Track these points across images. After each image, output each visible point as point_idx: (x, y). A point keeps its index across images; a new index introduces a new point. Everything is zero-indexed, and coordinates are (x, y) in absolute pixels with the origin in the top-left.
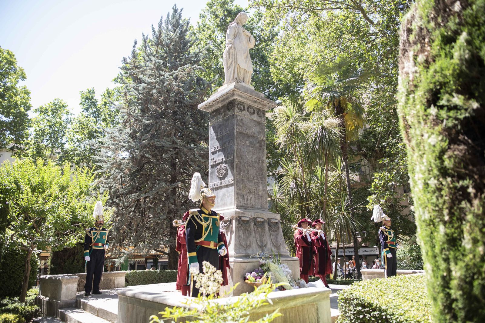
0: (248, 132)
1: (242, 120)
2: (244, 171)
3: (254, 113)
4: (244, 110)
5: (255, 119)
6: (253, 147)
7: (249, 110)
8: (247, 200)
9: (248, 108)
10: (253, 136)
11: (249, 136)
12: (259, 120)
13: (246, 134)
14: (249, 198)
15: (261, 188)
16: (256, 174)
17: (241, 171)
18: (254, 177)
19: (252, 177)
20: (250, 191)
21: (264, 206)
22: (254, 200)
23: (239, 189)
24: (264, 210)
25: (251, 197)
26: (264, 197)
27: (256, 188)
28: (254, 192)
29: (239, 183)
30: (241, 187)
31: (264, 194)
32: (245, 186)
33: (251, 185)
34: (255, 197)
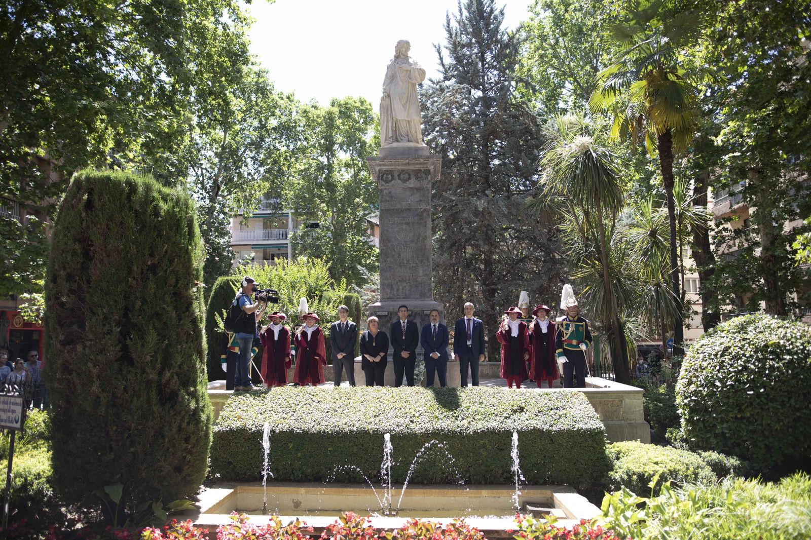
0: (398, 206)
1: (390, 193)
2: (393, 256)
3: (410, 178)
4: (393, 179)
5: (412, 186)
6: (408, 224)
7: (402, 176)
8: (398, 290)
9: (399, 176)
10: (409, 209)
11: (400, 211)
12: (419, 185)
13: (397, 210)
14: (401, 287)
15: (421, 272)
16: (413, 257)
17: (388, 257)
18: (408, 261)
19: (405, 262)
20: (403, 279)
21: (425, 294)
22: (409, 289)
23: (385, 278)
24: (425, 300)
25: (404, 286)
26: (426, 284)
27: (411, 274)
28: (409, 280)
29: (386, 271)
30: (389, 276)
31: (425, 280)
32: (393, 274)
33: (404, 272)
34: (410, 286)
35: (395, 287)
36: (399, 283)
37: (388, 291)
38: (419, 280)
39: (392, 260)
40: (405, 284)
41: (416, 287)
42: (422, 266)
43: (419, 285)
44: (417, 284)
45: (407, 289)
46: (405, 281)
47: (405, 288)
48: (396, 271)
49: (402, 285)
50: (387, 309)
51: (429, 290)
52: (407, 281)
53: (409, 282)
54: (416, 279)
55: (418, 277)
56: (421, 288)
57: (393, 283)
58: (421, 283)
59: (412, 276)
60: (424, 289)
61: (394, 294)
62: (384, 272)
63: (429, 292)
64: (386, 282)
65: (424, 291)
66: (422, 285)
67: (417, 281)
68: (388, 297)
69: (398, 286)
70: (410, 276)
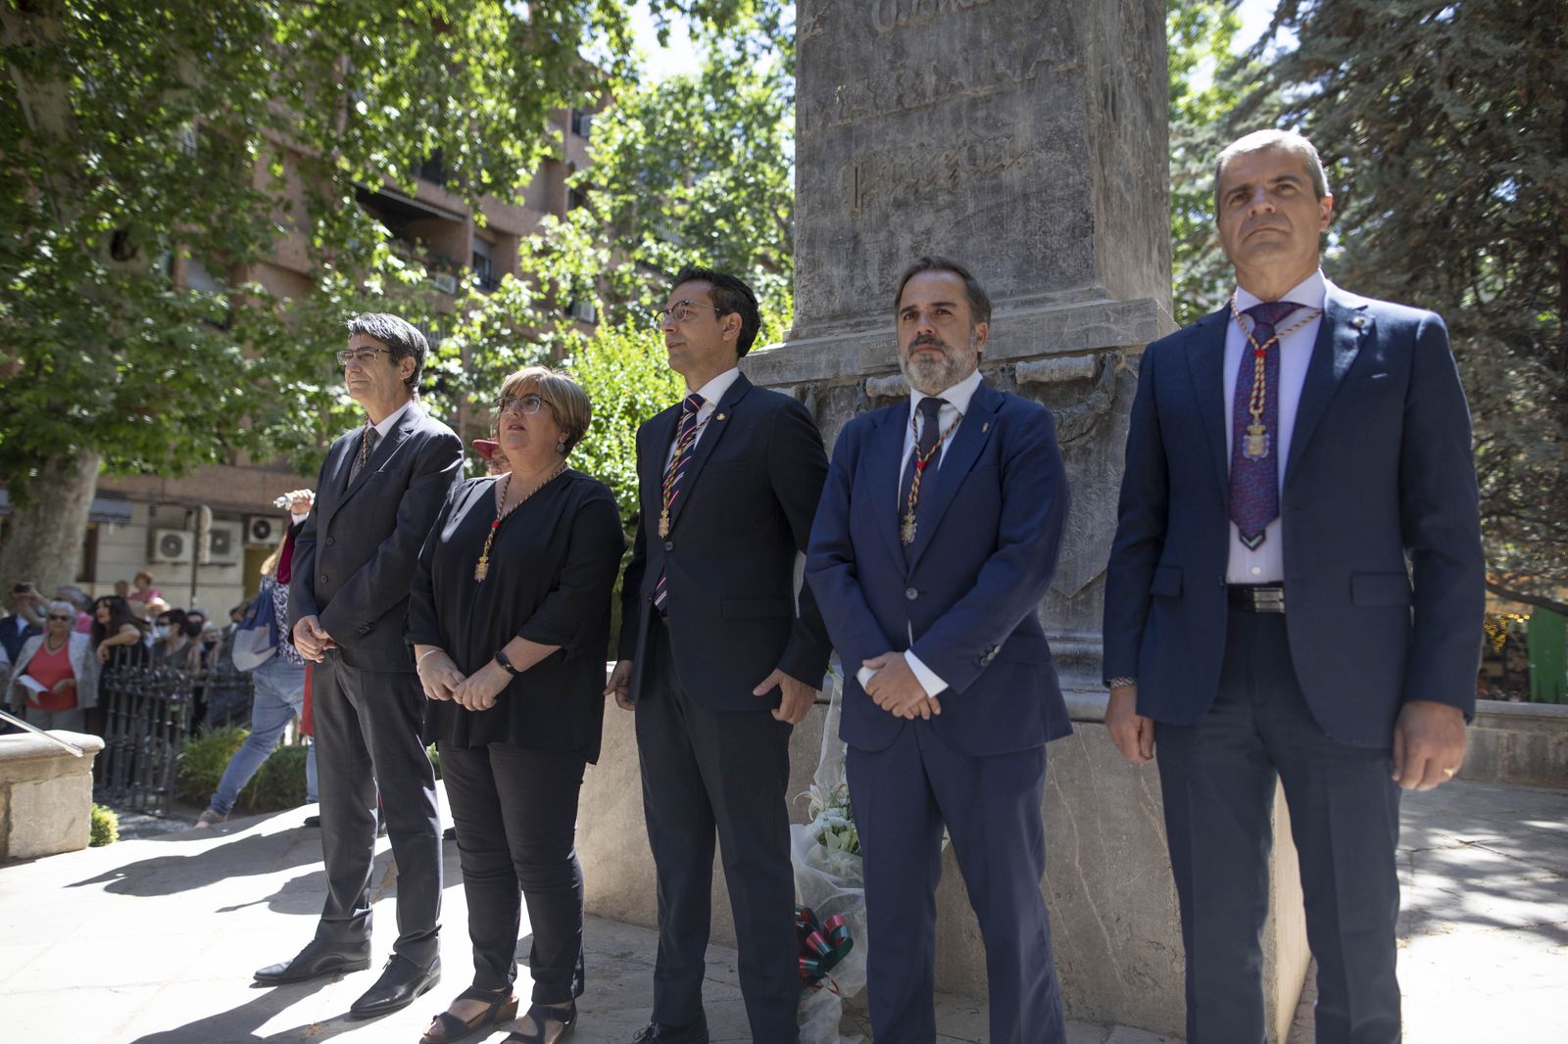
2: (864, 66)
15: (1023, 125)
16: (975, 42)
17: (838, 78)
18: (945, 74)
19: (930, 80)
20: (917, 191)
21: (1052, 262)
22: (951, 243)
23: (823, 203)
24: (1046, 300)
25: (922, 229)
26: (1059, 194)
27: (965, 152)
28: (955, 186)
29: (823, 162)
30: (839, 185)
31: (1050, 171)
32: (863, 171)
33: (922, 145)
34: (958, 223)
35: (872, 247)
36: (896, 218)
37: (837, 272)
38: (1013, 176)
39: (859, 88)
40: (927, 219)
41: (996, 222)
42: (1030, 85)
43: (1013, 211)
44: (999, 206)
45: (938, 244)
46: (931, 198)
47: (929, 240)
48: (879, 147)
49: (911, 229)
50: (798, 370)
51: (1077, 231)
52: (943, 199)
53: (952, 205)
54: (996, 177)
55: (1010, 161)
56: (1025, 224)
57: (859, 225)
58: (1026, 197)
59: (973, 160)
60: (1045, 232)
61: (868, 287)
62: (816, 170)
63: (1072, 246)
64: (825, 222)
65: (1046, 247)
66: (1033, 203)
67: (997, 189)
68: (837, 305)
69: (892, 234)
70: (957, 164)
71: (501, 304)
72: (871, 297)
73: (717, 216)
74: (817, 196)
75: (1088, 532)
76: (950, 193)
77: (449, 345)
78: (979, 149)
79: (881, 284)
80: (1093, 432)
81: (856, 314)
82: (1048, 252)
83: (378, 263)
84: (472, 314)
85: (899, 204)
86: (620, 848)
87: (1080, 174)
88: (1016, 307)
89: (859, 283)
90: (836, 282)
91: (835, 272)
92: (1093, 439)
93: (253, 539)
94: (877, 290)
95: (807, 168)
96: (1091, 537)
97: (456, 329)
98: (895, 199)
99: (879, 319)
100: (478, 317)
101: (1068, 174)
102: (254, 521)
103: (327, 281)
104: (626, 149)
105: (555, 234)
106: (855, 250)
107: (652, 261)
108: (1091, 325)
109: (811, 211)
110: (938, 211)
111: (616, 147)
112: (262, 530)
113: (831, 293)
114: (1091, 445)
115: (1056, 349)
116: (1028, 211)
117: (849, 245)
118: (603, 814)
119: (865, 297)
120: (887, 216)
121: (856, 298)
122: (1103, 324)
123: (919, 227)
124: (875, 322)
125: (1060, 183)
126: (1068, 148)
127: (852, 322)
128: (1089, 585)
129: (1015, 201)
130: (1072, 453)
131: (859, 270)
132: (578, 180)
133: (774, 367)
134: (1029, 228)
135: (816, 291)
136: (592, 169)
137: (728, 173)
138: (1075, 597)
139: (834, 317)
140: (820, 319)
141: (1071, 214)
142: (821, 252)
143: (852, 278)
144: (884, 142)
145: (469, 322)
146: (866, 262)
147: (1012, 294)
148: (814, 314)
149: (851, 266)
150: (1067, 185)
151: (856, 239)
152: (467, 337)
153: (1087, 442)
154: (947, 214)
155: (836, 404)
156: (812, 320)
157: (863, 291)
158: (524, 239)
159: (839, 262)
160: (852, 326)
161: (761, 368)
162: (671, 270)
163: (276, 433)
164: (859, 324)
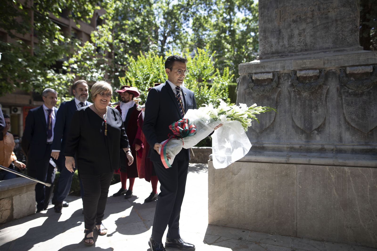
14: (296, 32)
20: (300, 18)
21: (345, 40)
22: (312, 33)
23: (268, 20)
24: (344, 50)
25: (302, 29)
26: (347, 20)
27: (317, 7)
28: (313, 17)
29: (268, 8)
30: (274, 15)
31: (344, 13)
32: (282, 11)
33: (302, 4)
34: (314, 28)
35: (285, 34)
36: (293, 25)
37: (274, 41)
38: (332, 15)
40: (304, 26)
41: (327, 28)
43: (332, 24)
44: (328, 23)
45: (307, 33)
46: (305, 20)
47: (304, 32)
48: (288, 4)
49: (298, 29)
50: (271, 68)
51: (353, 31)
52: (309, 20)
53: (312, 22)
54: (326, 14)
55: (331, 10)
56: (336, 28)
57: (281, 27)
58: (336, 21)
59: (319, 10)
60: (342, 31)
61: (284, 45)
62: (266, 10)
63: (351, 35)
64: (269, 26)
65: (343, 35)
66: (339, 22)
67: (327, 18)
68: (274, 50)
69: (292, 30)
70: (313, 10)
71: (86, 49)
72: (285, 48)
73: (139, 29)
74: (267, 18)
75: (372, 115)
76: (311, 18)
77: (72, 60)
78: (321, 6)
79: (288, 44)
80: (372, 87)
81: (280, 53)
82: (344, 37)
83: (56, 36)
84: (79, 52)
85: (294, 21)
86: (224, 206)
87: (354, 14)
88: (334, 52)
89: (281, 44)
90: (273, 43)
91: (273, 40)
92: (372, 89)
93: (13, 113)
94: (287, 46)
95: (263, 9)
96: (373, 116)
97: (74, 56)
98: (293, 20)
99: (289, 54)
100: (80, 53)
101: (350, 14)
102: (13, 108)
103: (44, 41)
104: (116, 9)
105: (101, 31)
106: (279, 34)
107: (124, 40)
108: (369, 57)
109: (264, 22)
110: (307, 24)
111: (114, 9)
112: (15, 110)
113: (272, 46)
114: (371, 91)
115: (358, 64)
116: (337, 25)
117: (278, 33)
118: (219, 197)
119: (283, 48)
120: (290, 25)
121: (280, 48)
122: (373, 57)
123: (301, 28)
124: (288, 55)
125: (348, 17)
126: (351, 7)
127: (280, 55)
128: (372, 130)
129: (333, 21)
130: (365, 93)
131: (281, 40)
132: (104, 17)
133: (262, 67)
134: (337, 29)
135: (267, 46)
136: (107, 14)
137: (142, 17)
138: (368, 133)
139: (273, 53)
140: (268, 54)
141: (351, 26)
142: (268, 34)
143: (279, 42)
144: (289, 3)
145: (78, 54)
146: (283, 38)
147: (332, 48)
148: (266, 52)
149: (278, 39)
150: (350, 18)
151: (280, 31)
152: (77, 58)
153: (370, 90)
154: (310, 25)
155: (283, 78)
156: (265, 54)
157: (282, 46)
158: (92, 32)
159: (274, 38)
160: (280, 56)
161: (258, 67)
162: (128, 42)
163: (34, 83)
164: (282, 56)
